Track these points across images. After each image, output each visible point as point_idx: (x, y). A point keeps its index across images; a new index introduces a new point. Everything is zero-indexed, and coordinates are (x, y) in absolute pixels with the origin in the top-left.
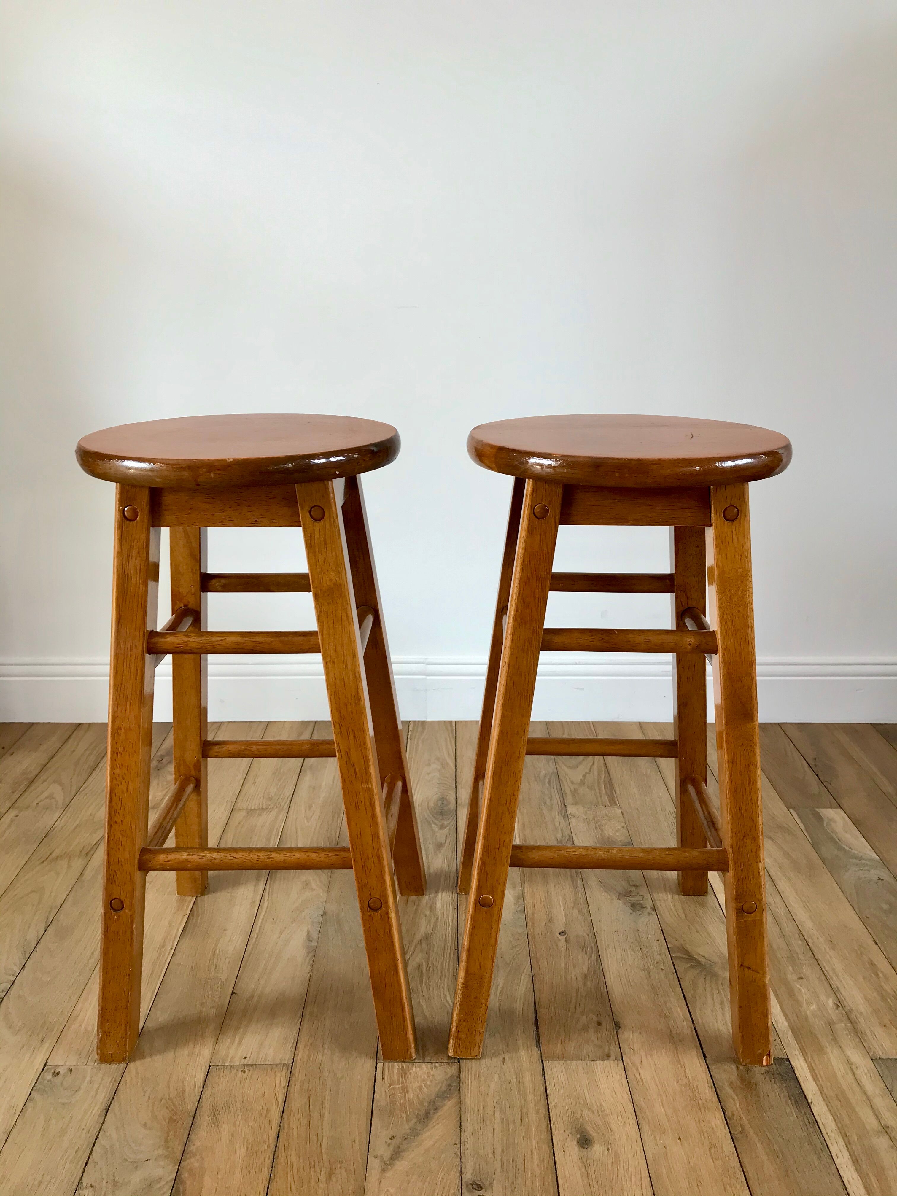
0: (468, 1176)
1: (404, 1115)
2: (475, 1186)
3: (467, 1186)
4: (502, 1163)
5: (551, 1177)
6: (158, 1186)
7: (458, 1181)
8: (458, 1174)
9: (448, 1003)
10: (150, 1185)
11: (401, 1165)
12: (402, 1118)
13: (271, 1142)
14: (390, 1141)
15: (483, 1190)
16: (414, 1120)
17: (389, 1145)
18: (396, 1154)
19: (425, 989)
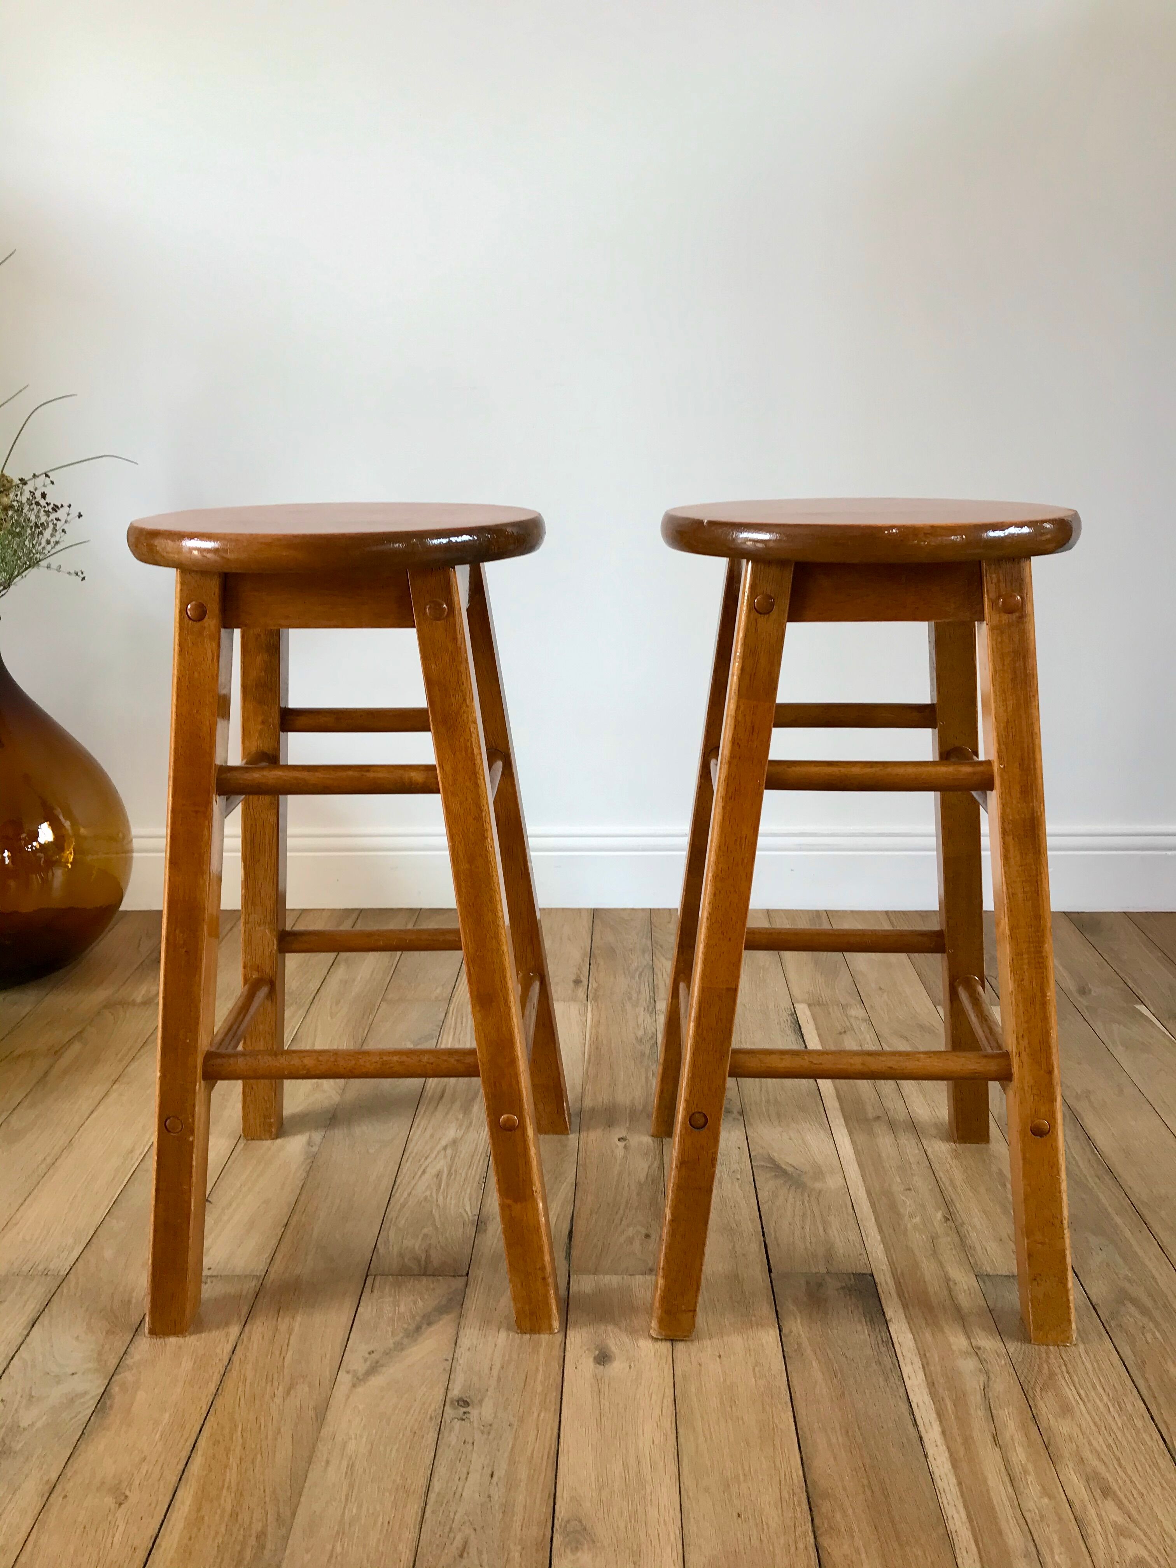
0: (456, 1392)
1: (390, 1329)
2: (461, 1403)
3: (452, 1403)
4: (499, 1378)
5: (554, 1395)
6: (82, 1400)
7: (442, 1397)
8: (443, 1390)
9: (467, 1213)
10: (72, 1400)
11: (377, 1381)
12: (387, 1331)
13: (225, 1355)
14: (367, 1355)
15: (470, 1407)
16: (401, 1335)
17: (366, 1360)
18: (373, 1370)
19: (441, 1199)
